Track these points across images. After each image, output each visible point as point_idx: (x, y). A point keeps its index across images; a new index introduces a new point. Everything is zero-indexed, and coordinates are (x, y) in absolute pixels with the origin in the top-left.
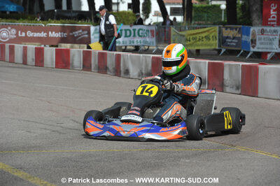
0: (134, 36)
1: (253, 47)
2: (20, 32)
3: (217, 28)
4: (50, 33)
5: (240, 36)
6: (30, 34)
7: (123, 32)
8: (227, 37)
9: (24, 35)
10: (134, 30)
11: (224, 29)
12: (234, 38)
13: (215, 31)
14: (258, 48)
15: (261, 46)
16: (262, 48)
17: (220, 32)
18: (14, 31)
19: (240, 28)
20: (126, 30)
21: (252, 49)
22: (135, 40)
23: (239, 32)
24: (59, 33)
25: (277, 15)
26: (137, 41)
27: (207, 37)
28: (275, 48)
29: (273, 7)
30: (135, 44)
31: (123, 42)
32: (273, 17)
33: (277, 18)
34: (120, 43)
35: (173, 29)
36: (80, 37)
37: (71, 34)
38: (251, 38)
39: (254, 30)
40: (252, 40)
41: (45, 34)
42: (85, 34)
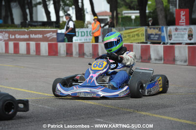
0: (87, 35)
1: (170, 40)
2: (11, 35)
3: (144, 28)
4: (31, 35)
5: (160, 33)
6: (18, 36)
7: (80, 33)
8: (152, 34)
9: (13, 37)
10: (87, 32)
11: (148, 29)
12: (156, 34)
13: (143, 30)
14: (174, 40)
16: (177, 40)
17: (146, 31)
18: (7, 35)
19: (160, 28)
20: (81, 32)
21: (170, 42)
22: (88, 38)
23: (160, 30)
24: (37, 35)
25: (186, 18)
26: (89, 39)
27: (138, 35)
28: (186, 39)
29: (183, 13)
30: (88, 41)
31: (80, 40)
32: (183, 20)
33: (186, 21)
34: (77, 40)
35: (114, 30)
36: (51, 38)
37: (45, 35)
38: (168, 34)
39: (170, 29)
40: (169, 36)
41: (28, 36)
42: (54, 35)
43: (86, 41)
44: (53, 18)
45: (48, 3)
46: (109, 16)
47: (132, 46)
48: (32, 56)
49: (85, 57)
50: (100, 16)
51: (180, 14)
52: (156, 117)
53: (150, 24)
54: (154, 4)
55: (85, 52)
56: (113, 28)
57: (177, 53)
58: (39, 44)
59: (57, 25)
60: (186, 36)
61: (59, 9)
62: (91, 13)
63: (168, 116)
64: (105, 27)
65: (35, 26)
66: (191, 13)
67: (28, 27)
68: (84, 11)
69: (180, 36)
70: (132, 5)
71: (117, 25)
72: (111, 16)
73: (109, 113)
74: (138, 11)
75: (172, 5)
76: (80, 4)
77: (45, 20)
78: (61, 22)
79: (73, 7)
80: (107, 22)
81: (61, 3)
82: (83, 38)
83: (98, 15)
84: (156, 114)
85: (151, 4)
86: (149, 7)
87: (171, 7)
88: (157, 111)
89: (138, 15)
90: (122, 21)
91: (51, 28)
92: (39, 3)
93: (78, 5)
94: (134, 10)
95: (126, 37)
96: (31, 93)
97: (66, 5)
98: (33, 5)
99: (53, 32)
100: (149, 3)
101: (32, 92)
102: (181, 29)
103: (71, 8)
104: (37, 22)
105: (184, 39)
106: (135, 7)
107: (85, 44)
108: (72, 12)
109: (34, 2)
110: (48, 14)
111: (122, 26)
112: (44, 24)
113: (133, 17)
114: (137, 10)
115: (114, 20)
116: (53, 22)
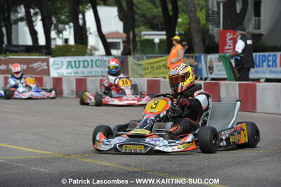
0: (92, 66)
1: (211, 73)
5: (196, 63)
7: (82, 63)
10: (92, 61)
14: (216, 75)
15: (219, 73)
16: (220, 75)
19: (196, 57)
20: (84, 61)
21: (210, 76)
22: (93, 70)
23: (196, 60)
25: (233, 43)
26: (95, 72)
27: (165, 66)
29: (229, 36)
30: (93, 74)
31: (82, 73)
32: (230, 46)
34: (78, 73)
35: (131, 59)
36: (39, 69)
37: (30, 66)
38: (208, 66)
39: (211, 58)
40: (209, 68)
41: (6, 66)
42: (44, 66)
43: (90, 74)
44: (42, 41)
45: (34, 19)
46: (122, 38)
47: (159, 81)
50: (109, 38)
51: (226, 38)
54: (186, 22)
57: (223, 93)
59: (47, 51)
61: (51, 28)
62: (97, 33)
65: (16, 52)
67: (5, 53)
68: (86, 31)
70: (155, 22)
71: (134, 52)
72: (125, 39)
74: (164, 33)
75: (212, 24)
76: (81, 22)
77: (30, 42)
78: (53, 47)
79: (71, 24)
80: (118, 47)
81: (54, 20)
82: (86, 70)
83: (106, 37)
85: (182, 22)
86: (179, 27)
87: (210, 27)
89: (165, 37)
90: (141, 46)
91: (39, 55)
92: (21, 19)
93: (78, 23)
94: (158, 30)
95: (148, 69)
97: (60, 21)
98: (12, 22)
99: (43, 60)
100: (180, 20)
103: (67, 26)
104: (18, 46)
106: (160, 26)
107: (88, 78)
108: (69, 33)
109: (13, 17)
110: (34, 34)
111: (142, 53)
112: (28, 50)
113: (157, 40)
114: (162, 30)
115: (130, 45)
116: (41, 46)
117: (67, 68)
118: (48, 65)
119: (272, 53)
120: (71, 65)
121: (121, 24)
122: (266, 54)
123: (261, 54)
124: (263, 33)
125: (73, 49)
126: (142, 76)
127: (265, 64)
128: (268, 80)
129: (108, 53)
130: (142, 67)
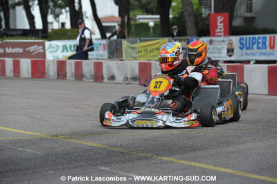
3: (166, 40)
15: (210, 55)
19: (188, 40)
24: (16, 49)
25: (224, 26)
28: (223, 56)
29: (220, 19)
32: (220, 29)
33: (224, 30)
35: (125, 43)
36: (35, 52)
37: (27, 49)
41: (3, 50)
42: (40, 49)
44: (39, 25)
45: (31, 3)
46: (117, 22)
47: (150, 64)
48: (9, 78)
49: (85, 80)
50: (105, 22)
51: (217, 21)
52: (183, 164)
53: (175, 34)
54: (180, 6)
55: (84, 73)
56: (123, 40)
58: (19, 61)
59: (43, 35)
60: (225, 51)
62: (92, 17)
63: (200, 162)
64: (112, 38)
65: (12, 36)
66: (231, 18)
67: (2, 37)
68: (82, 16)
69: (217, 51)
70: (150, 7)
71: (128, 35)
72: (120, 23)
73: (118, 159)
74: (158, 16)
75: (205, 8)
76: (77, 5)
77: (27, 27)
78: (50, 31)
79: (68, 8)
80: (114, 31)
81: (51, 4)
83: (102, 20)
84: (184, 160)
85: (176, 6)
86: (173, 10)
87: (203, 10)
88: (185, 156)
89: (159, 20)
90: (135, 29)
91: (35, 39)
92: (19, 4)
93: (74, 6)
94: (153, 14)
95: (141, 52)
96: (8, 131)
97: (56, 5)
98: (10, 6)
99: (39, 44)
100: (174, 4)
101: (9, 129)
102: (218, 41)
103: (63, 11)
104: (15, 30)
105: (222, 55)
106: (155, 10)
108: (65, 17)
109: (10, 2)
110: (31, 18)
111: (136, 37)
112: (25, 33)
113: (151, 24)
114: (156, 14)
115: (124, 28)
116: (38, 30)
117: (63, 51)
118: (44, 48)
119: (262, 36)
120: (66, 48)
121: (116, 8)
122: (257, 36)
123: (251, 36)
124: (255, 16)
125: (69, 33)
126: (135, 59)
127: (255, 46)
128: (258, 62)
129: (104, 37)
130: (137, 50)
